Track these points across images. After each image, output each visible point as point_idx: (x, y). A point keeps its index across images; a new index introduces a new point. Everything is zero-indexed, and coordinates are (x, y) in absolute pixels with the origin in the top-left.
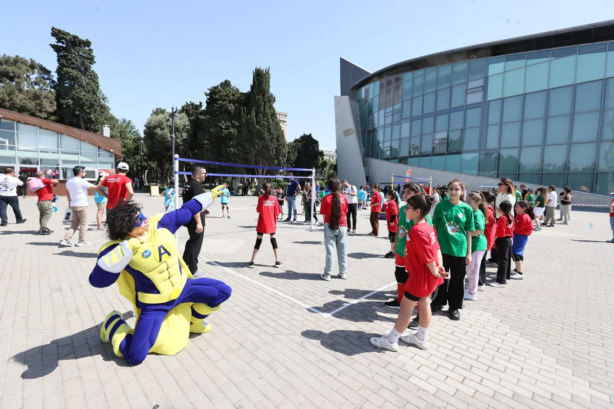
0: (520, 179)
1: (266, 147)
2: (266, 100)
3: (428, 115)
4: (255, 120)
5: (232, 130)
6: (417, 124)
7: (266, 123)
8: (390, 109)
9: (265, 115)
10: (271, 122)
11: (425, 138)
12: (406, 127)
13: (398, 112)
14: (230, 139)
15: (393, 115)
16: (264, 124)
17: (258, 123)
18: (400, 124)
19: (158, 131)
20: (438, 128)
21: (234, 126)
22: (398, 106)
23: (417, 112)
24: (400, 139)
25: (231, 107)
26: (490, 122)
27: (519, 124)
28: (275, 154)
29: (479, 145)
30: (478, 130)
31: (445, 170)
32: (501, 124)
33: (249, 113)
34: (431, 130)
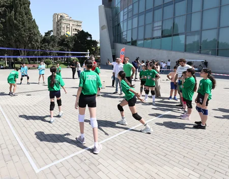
0: (219, 54)
1: (21, 35)
3: (149, 11)
4: (14, 17)
6: (142, 17)
7: (20, 19)
8: (126, 10)
11: (147, 27)
12: (135, 20)
13: (131, 11)
15: (128, 13)
16: (19, 20)
17: (16, 19)
18: (132, 19)
20: (156, 19)
22: (130, 7)
23: (142, 9)
24: (132, 29)
26: (193, 11)
27: (217, 10)
28: (28, 40)
29: (186, 29)
30: (184, 17)
31: (161, 49)
32: (202, 11)
34: (151, 21)
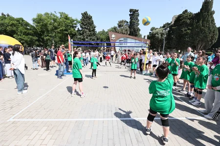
1: (206, 37)
2: (210, 14)
4: (202, 25)
5: (188, 31)
9: (208, 21)
10: (211, 24)
14: (186, 35)
16: (206, 26)
19: (157, 35)
21: (189, 29)
25: (188, 21)
33: (198, 22)
